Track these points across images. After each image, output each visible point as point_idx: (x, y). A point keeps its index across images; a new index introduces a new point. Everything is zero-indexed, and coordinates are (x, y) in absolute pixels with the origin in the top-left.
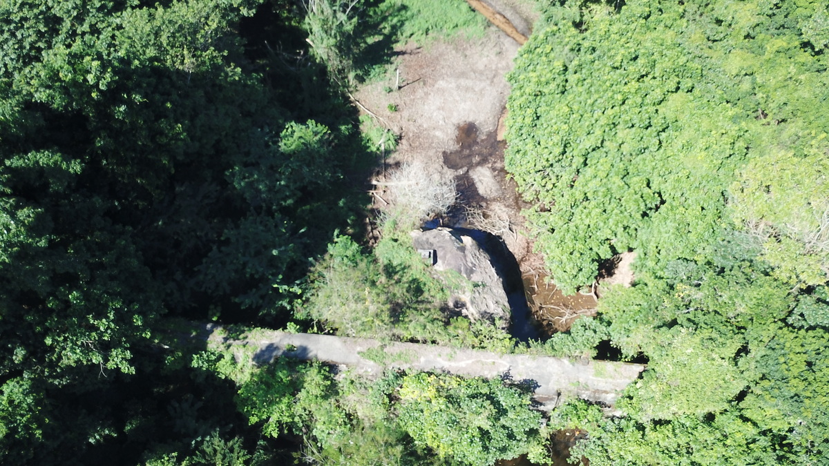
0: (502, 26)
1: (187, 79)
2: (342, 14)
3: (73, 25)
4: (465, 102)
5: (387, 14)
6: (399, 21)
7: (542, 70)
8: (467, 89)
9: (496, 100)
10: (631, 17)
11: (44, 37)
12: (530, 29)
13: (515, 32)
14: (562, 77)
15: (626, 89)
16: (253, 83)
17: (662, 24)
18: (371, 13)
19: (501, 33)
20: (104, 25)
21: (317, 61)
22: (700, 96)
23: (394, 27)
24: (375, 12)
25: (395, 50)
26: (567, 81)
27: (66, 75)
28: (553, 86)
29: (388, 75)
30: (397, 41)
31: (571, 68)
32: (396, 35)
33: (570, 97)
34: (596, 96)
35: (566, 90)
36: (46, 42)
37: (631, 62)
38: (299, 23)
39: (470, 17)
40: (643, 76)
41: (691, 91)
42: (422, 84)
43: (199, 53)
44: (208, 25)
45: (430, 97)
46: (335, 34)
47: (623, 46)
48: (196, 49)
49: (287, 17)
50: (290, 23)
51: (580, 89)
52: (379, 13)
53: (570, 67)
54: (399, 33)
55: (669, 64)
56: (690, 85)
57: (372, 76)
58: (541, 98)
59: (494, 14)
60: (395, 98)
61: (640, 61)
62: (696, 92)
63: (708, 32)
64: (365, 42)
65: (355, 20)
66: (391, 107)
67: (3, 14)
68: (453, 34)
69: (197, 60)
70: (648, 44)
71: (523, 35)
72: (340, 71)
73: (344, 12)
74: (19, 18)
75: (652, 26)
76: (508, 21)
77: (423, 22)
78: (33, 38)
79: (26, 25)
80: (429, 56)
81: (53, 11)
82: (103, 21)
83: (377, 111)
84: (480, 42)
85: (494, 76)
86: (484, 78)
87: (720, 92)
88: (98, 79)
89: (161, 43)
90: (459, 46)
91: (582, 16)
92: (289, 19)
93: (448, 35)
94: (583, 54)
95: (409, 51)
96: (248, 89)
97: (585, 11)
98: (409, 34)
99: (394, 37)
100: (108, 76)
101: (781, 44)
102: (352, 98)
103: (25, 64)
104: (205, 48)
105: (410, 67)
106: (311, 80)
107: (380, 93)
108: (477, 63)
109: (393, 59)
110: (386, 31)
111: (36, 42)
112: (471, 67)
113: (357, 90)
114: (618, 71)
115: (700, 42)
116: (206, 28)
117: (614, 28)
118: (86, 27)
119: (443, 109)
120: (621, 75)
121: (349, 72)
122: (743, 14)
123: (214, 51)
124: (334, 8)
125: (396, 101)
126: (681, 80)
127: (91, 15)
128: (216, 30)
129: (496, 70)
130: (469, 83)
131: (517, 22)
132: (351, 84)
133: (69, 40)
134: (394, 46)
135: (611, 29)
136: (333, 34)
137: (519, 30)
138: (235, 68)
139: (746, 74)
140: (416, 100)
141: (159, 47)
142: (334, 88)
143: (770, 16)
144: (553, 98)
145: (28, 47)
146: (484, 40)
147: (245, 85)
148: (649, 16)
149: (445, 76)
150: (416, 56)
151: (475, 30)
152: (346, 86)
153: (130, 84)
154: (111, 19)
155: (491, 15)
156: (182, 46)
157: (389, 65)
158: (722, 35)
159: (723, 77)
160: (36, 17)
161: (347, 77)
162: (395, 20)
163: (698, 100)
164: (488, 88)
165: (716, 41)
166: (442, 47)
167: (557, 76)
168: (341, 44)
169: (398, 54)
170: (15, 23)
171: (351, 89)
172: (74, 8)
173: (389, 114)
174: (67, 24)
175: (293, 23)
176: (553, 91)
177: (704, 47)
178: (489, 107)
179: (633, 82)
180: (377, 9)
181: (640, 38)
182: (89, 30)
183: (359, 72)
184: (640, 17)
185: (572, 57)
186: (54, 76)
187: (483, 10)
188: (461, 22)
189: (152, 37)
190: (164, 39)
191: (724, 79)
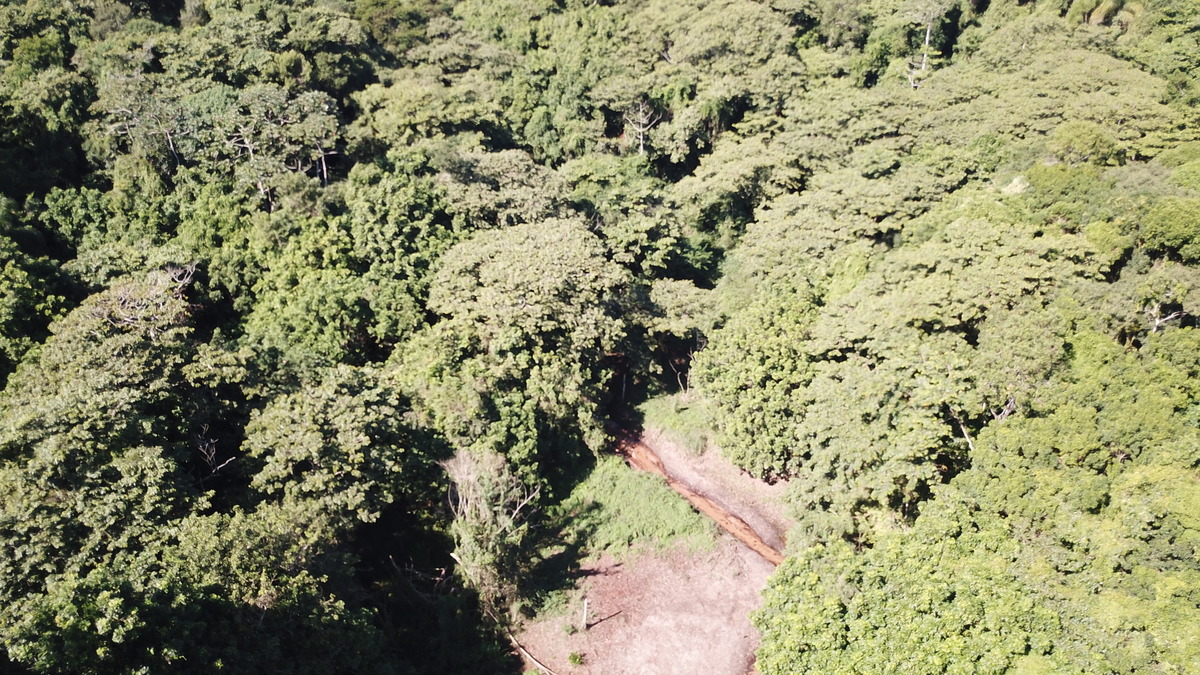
0: (738, 533)
1: (258, 619)
2: (507, 518)
3: (104, 538)
4: (690, 650)
5: (572, 515)
6: (589, 525)
7: (807, 610)
8: (692, 630)
9: (738, 648)
10: (932, 534)
11: (56, 555)
12: (782, 540)
13: (759, 543)
14: (839, 622)
15: (943, 647)
16: (361, 624)
17: (982, 545)
18: (549, 513)
19: (738, 544)
20: (151, 538)
21: (465, 585)
22: (1066, 661)
23: (582, 534)
24: (555, 512)
25: (582, 568)
26: (847, 629)
27: (65, 620)
28: (826, 637)
29: (571, 606)
30: (585, 555)
31: (852, 609)
32: (585, 545)
33: (856, 656)
34: (897, 657)
35: (848, 643)
36: (57, 563)
37: (946, 604)
38: (444, 527)
39: (693, 521)
40: (967, 627)
41: (1050, 653)
42: (622, 620)
43: (285, 578)
44: (305, 537)
45: (635, 641)
46: (494, 547)
47: (927, 577)
48: (281, 572)
49: (428, 519)
50: (431, 528)
51: (872, 643)
52: (561, 514)
53: (849, 607)
54: (589, 543)
55: (1007, 609)
56: (1046, 643)
57: (546, 607)
58: (809, 656)
59: (726, 517)
60: (581, 643)
61: (961, 603)
62: (1059, 653)
63: (1055, 559)
64: (540, 556)
65: (524, 527)
66: (574, 658)
67: (6, 523)
68: (668, 544)
69: (278, 590)
70: (967, 577)
71: (772, 547)
72: (498, 601)
73: (509, 513)
74: (26, 529)
75: (967, 548)
76: (748, 527)
77: (624, 526)
78: (40, 557)
79: (34, 539)
80: (633, 577)
81: (80, 519)
82: (151, 533)
83: (553, 664)
84: (709, 557)
85: (733, 611)
86: (718, 612)
87: (1099, 657)
88: (114, 625)
89: (229, 564)
90: (677, 562)
91: (856, 525)
92: (430, 522)
93: (661, 547)
94: (867, 588)
95: (603, 570)
96: (351, 634)
97: (860, 518)
98: (603, 545)
99: (582, 548)
100: (130, 622)
101: (1176, 585)
102: (514, 643)
103: (16, 596)
104: (295, 572)
105: (604, 594)
106: (453, 613)
107: (558, 634)
108: (705, 589)
109: (579, 581)
110: (570, 540)
111: (43, 562)
112: (696, 595)
113: (523, 630)
114: (926, 616)
115: (1047, 575)
116: (302, 541)
117: (910, 550)
118: (123, 541)
119: (655, 661)
120: (933, 624)
121: (512, 601)
122: (1103, 535)
123: (308, 576)
124: (496, 509)
125: (583, 647)
126: (1030, 635)
127: (135, 523)
128: (316, 545)
129: (735, 601)
130: (695, 620)
131: (761, 528)
132: (513, 620)
133: (92, 560)
134: (581, 561)
135: (905, 551)
136: (490, 547)
137: (765, 540)
138: (336, 600)
139: (1133, 629)
140: (613, 647)
141: (225, 571)
142: (488, 626)
143: (1147, 541)
144: (829, 655)
145: (27, 571)
146: (715, 554)
147: (349, 627)
148: (959, 534)
149: (658, 608)
150: (614, 577)
151: (701, 539)
152: (506, 623)
153: (164, 631)
154: (163, 529)
155: (723, 518)
156: (259, 569)
157: (573, 591)
158: (1078, 565)
159: (1097, 631)
160: (53, 527)
161: (508, 610)
162: (584, 524)
163: (1065, 668)
164: (724, 628)
165: (1071, 572)
166: (653, 564)
167: (831, 621)
168: (502, 560)
169: (587, 573)
170: (20, 535)
171: (513, 628)
172: (112, 514)
173: (570, 668)
174: (96, 537)
175: (435, 528)
176: (827, 645)
177: (1055, 583)
178: (728, 659)
179: (954, 637)
180: (557, 507)
181: (952, 566)
182: (125, 545)
183: (528, 602)
184: (947, 534)
185: (851, 592)
186: (46, 621)
187: (710, 511)
188: (678, 528)
189: (218, 555)
190: (234, 561)
191: (1101, 636)
